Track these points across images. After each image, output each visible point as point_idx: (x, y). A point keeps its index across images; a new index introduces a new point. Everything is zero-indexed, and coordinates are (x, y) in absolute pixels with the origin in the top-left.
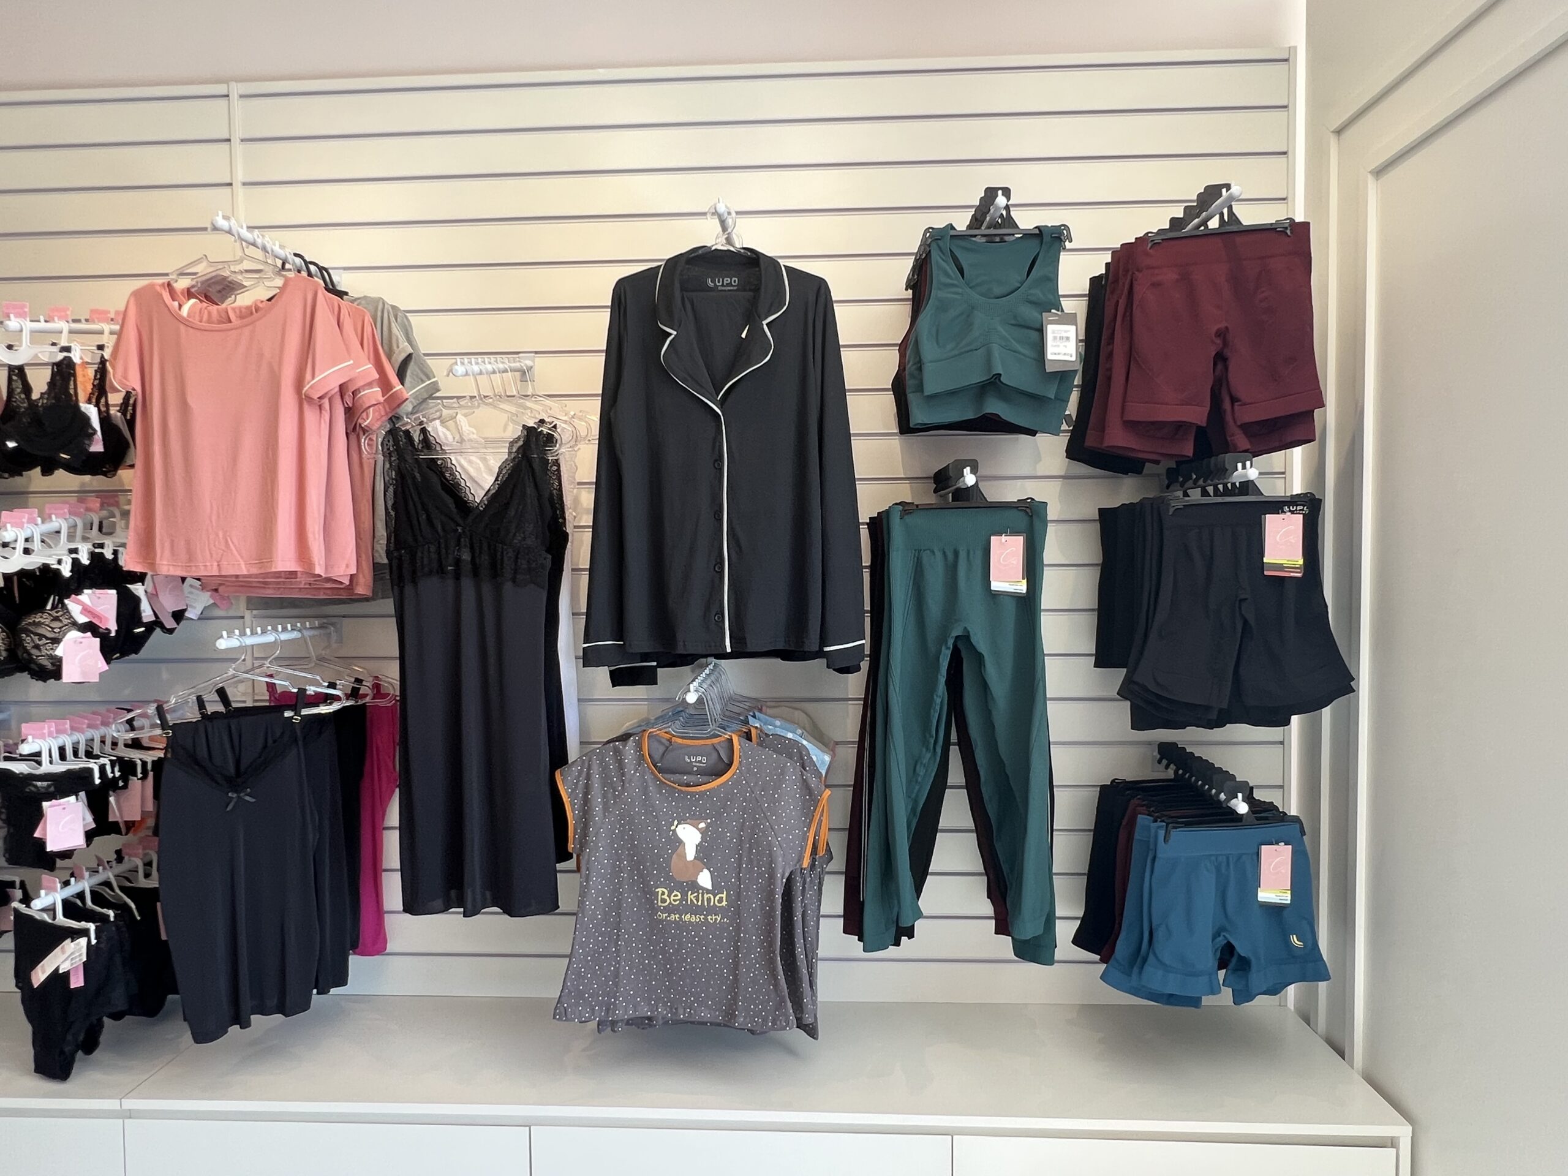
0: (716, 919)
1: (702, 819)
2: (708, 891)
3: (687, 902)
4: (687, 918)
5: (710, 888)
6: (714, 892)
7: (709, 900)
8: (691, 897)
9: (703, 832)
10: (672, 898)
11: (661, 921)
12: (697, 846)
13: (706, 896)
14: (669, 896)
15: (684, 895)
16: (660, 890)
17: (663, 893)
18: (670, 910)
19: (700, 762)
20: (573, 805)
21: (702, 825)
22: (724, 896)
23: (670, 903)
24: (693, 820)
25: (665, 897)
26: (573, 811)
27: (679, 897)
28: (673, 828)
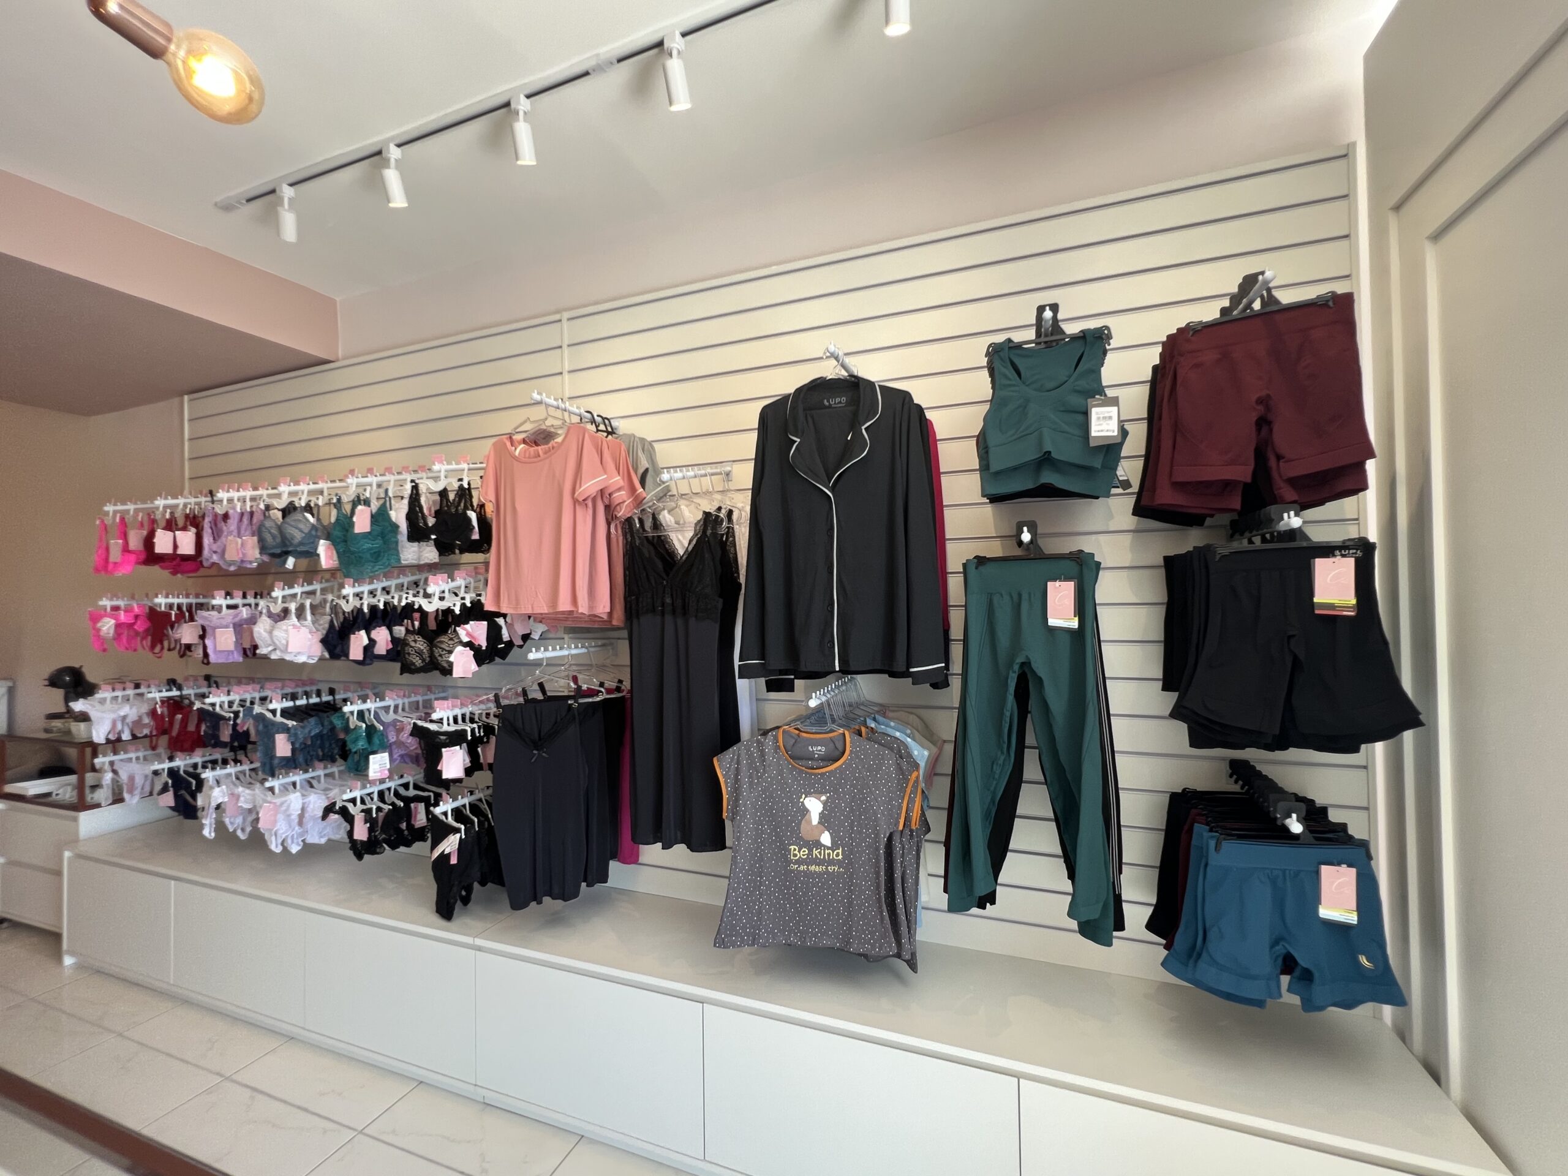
0: (834, 869)
1: (822, 793)
2: (829, 848)
3: (812, 856)
4: (813, 868)
5: (829, 845)
6: (832, 849)
7: (829, 854)
8: (815, 852)
9: (825, 804)
10: (801, 853)
11: (792, 871)
12: (820, 814)
13: (827, 852)
14: (799, 852)
15: (810, 850)
16: (792, 847)
17: (795, 850)
18: (800, 862)
19: (820, 751)
20: (726, 783)
21: (823, 798)
22: (840, 851)
23: (800, 857)
24: (817, 793)
25: (796, 852)
26: (727, 787)
27: (807, 852)
28: (801, 800)
